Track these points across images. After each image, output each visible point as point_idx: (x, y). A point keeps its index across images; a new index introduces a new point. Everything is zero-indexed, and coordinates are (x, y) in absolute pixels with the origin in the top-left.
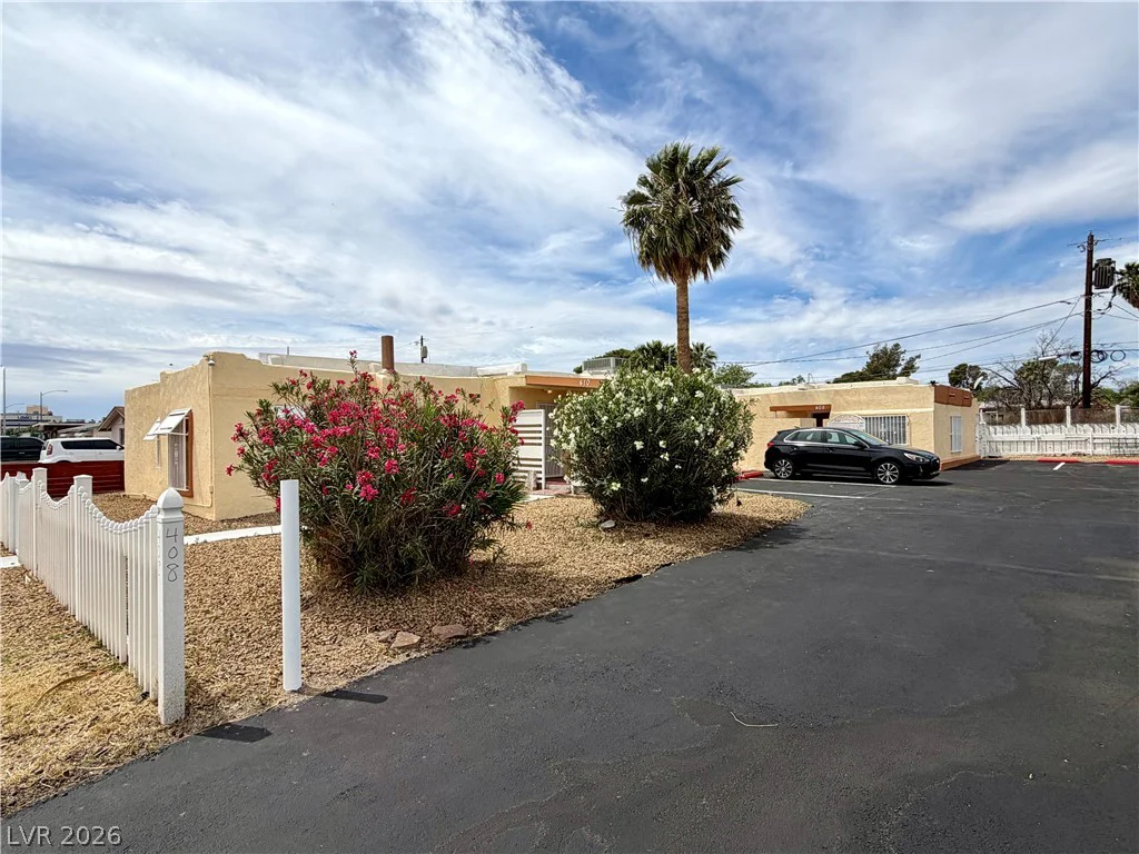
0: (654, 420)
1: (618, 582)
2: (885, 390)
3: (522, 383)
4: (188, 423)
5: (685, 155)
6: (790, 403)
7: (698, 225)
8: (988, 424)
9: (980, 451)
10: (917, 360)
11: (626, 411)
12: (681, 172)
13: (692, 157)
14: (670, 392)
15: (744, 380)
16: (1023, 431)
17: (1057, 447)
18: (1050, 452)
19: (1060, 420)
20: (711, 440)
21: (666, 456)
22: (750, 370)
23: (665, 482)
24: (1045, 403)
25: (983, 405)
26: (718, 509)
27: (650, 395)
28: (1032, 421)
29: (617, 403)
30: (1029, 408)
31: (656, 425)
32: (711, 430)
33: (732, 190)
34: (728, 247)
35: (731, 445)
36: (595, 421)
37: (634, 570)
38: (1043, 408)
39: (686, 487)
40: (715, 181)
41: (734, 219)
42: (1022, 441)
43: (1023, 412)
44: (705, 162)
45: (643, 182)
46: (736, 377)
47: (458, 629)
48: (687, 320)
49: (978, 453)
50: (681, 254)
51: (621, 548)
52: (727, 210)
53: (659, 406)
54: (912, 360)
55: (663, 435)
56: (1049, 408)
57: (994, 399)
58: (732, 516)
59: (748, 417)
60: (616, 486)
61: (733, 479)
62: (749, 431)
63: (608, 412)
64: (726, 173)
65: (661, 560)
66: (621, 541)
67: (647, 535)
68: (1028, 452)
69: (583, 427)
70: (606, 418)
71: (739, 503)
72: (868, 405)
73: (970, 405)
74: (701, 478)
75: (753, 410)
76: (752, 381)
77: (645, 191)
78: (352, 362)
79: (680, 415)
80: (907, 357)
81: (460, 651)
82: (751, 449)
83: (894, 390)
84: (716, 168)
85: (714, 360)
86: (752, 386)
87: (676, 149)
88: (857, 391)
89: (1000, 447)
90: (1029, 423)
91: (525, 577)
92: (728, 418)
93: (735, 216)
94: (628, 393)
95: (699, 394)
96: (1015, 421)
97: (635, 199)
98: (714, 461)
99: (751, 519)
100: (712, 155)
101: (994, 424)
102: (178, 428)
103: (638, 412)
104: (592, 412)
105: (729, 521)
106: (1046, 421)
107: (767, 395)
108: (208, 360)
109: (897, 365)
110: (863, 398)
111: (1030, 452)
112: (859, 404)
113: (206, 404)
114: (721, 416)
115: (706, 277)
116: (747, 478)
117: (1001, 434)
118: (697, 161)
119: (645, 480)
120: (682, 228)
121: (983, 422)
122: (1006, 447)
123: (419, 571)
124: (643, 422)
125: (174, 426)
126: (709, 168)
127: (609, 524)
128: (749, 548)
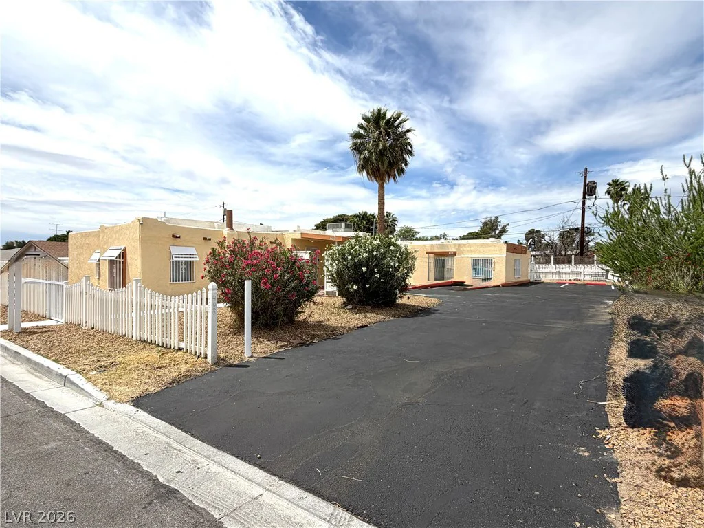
0: (372, 259)
1: (358, 327)
2: (483, 245)
3: (299, 237)
4: (124, 254)
5: (385, 114)
6: (436, 250)
7: (391, 153)
8: (536, 263)
9: (531, 278)
10: (507, 227)
11: (359, 255)
12: (383, 123)
13: (389, 116)
14: (379, 246)
15: (413, 236)
16: (552, 268)
17: (568, 276)
18: (564, 278)
19: (569, 262)
20: (396, 269)
21: (378, 276)
22: (416, 230)
23: (376, 287)
24: (563, 252)
25: (534, 253)
26: (399, 301)
27: (370, 247)
28: (557, 262)
29: (356, 251)
30: (555, 255)
31: (374, 261)
32: (397, 264)
33: (409, 135)
34: (406, 165)
35: (406, 271)
36: (344, 258)
37: (364, 323)
38: (562, 255)
39: (385, 290)
40: (400, 130)
41: (409, 150)
42: (551, 273)
43: (552, 258)
44: (395, 120)
45: (361, 126)
46: (409, 234)
47: (299, 341)
48: (384, 204)
49: (529, 278)
50: (381, 168)
51: (357, 316)
52: (406, 146)
53: (375, 253)
54: (505, 226)
55: (376, 266)
56: (565, 255)
57: (539, 250)
58: (405, 304)
59: (414, 258)
60: (355, 287)
61: (405, 289)
62: (414, 265)
63: (351, 255)
64: (406, 126)
65: (375, 320)
66: (356, 314)
67: (367, 312)
68: (554, 278)
69: (339, 261)
70: (350, 257)
71: (409, 298)
72: (474, 252)
73: (525, 253)
74: (392, 286)
75: (415, 255)
76: (418, 236)
77: (362, 131)
78: (249, 232)
79: (384, 256)
80: (502, 224)
81: (304, 347)
82: (415, 273)
83: (487, 245)
84: (400, 123)
85: (396, 223)
86: (417, 239)
87: (379, 110)
88: (469, 245)
89: (541, 276)
90: (555, 264)
91: (319, 325)
92: (405, 259)
93: (410, 149)
94: (361, 247)
95: (392, 248)
96: (548, 262)
97: (356, 136)
98: (398, 278)
99: (414, 306)
100: (399, 115)
101: (539, 263)
102: (118, 257)
103: (365, 255)
104: (344, 255)
105: (403, 306)
106: (564, 263)
107: (424, 245)
108: (140, 221)
109: (497, 229)
110: (472, 248)
111: (555, 278)
112: (471, 251)
113: (137, 245)
114: (402, 258)
115: (395, 181)
116: (413, 288)
117: (541, 269)
118: (391, 118)
119: (367, 286)
120: (382, 153)
121: (533, 262)
122: (544, 275)
123: (280, 320)
124: (367, 260)
125: (116, 255)
126: (397, 122)
127: (350, 307)
128: (413, 317)
